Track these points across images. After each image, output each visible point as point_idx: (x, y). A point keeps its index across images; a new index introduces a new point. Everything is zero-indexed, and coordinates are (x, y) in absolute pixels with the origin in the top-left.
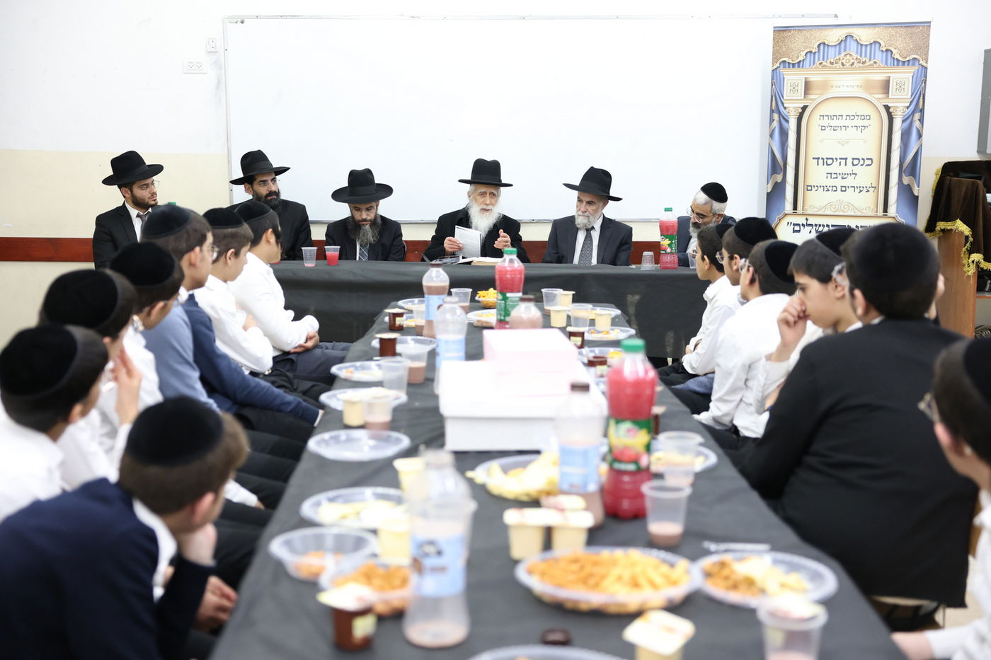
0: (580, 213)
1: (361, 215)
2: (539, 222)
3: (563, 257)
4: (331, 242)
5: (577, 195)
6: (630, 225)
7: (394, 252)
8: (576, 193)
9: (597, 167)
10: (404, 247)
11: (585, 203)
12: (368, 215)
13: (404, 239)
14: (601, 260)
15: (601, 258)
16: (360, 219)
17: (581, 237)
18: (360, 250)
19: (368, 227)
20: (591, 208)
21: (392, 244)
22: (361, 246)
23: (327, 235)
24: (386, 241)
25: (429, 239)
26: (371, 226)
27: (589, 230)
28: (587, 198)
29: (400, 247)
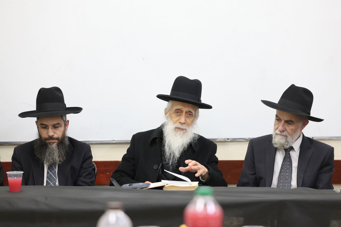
0: (278, 132)
1: (48, 133)
2: (234, 141)
3: (261, 178)
4: (17, 165)
5: (275, 114)
6: (331, 144)
7: (84, 175)
8: (274, 111)
9: (297, 85)
10: (94, 169)
11: (283, 122)
12: (55, 133)
13: (94, 160)
14: (301, 183)
15: (301, 181)
16: (46, 136)
17: (279, 158)
18: (48, 173)
19: (54, 146)
20: (289, 128)
21: (81, 167)
22: (49, 168)
23: (13, 158)
24: (76, 163)
25: (120, 159)
26: (58, 145)
27: (288, 150)
28: (285, 117)
29: (90, 169)
